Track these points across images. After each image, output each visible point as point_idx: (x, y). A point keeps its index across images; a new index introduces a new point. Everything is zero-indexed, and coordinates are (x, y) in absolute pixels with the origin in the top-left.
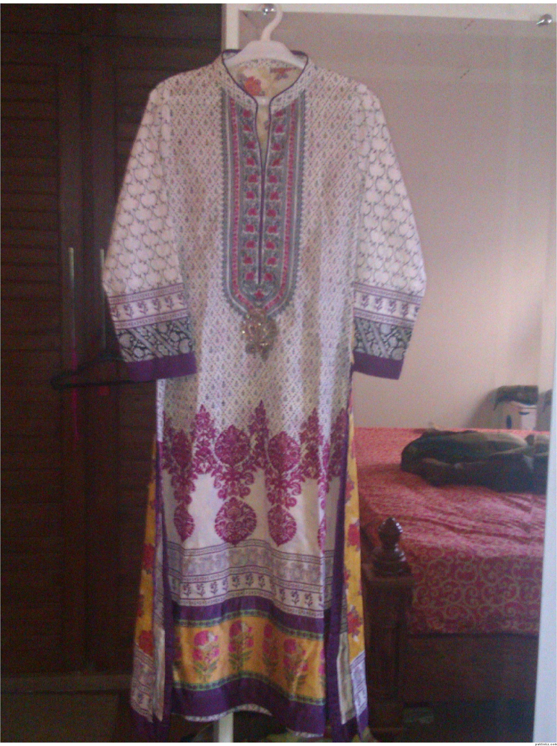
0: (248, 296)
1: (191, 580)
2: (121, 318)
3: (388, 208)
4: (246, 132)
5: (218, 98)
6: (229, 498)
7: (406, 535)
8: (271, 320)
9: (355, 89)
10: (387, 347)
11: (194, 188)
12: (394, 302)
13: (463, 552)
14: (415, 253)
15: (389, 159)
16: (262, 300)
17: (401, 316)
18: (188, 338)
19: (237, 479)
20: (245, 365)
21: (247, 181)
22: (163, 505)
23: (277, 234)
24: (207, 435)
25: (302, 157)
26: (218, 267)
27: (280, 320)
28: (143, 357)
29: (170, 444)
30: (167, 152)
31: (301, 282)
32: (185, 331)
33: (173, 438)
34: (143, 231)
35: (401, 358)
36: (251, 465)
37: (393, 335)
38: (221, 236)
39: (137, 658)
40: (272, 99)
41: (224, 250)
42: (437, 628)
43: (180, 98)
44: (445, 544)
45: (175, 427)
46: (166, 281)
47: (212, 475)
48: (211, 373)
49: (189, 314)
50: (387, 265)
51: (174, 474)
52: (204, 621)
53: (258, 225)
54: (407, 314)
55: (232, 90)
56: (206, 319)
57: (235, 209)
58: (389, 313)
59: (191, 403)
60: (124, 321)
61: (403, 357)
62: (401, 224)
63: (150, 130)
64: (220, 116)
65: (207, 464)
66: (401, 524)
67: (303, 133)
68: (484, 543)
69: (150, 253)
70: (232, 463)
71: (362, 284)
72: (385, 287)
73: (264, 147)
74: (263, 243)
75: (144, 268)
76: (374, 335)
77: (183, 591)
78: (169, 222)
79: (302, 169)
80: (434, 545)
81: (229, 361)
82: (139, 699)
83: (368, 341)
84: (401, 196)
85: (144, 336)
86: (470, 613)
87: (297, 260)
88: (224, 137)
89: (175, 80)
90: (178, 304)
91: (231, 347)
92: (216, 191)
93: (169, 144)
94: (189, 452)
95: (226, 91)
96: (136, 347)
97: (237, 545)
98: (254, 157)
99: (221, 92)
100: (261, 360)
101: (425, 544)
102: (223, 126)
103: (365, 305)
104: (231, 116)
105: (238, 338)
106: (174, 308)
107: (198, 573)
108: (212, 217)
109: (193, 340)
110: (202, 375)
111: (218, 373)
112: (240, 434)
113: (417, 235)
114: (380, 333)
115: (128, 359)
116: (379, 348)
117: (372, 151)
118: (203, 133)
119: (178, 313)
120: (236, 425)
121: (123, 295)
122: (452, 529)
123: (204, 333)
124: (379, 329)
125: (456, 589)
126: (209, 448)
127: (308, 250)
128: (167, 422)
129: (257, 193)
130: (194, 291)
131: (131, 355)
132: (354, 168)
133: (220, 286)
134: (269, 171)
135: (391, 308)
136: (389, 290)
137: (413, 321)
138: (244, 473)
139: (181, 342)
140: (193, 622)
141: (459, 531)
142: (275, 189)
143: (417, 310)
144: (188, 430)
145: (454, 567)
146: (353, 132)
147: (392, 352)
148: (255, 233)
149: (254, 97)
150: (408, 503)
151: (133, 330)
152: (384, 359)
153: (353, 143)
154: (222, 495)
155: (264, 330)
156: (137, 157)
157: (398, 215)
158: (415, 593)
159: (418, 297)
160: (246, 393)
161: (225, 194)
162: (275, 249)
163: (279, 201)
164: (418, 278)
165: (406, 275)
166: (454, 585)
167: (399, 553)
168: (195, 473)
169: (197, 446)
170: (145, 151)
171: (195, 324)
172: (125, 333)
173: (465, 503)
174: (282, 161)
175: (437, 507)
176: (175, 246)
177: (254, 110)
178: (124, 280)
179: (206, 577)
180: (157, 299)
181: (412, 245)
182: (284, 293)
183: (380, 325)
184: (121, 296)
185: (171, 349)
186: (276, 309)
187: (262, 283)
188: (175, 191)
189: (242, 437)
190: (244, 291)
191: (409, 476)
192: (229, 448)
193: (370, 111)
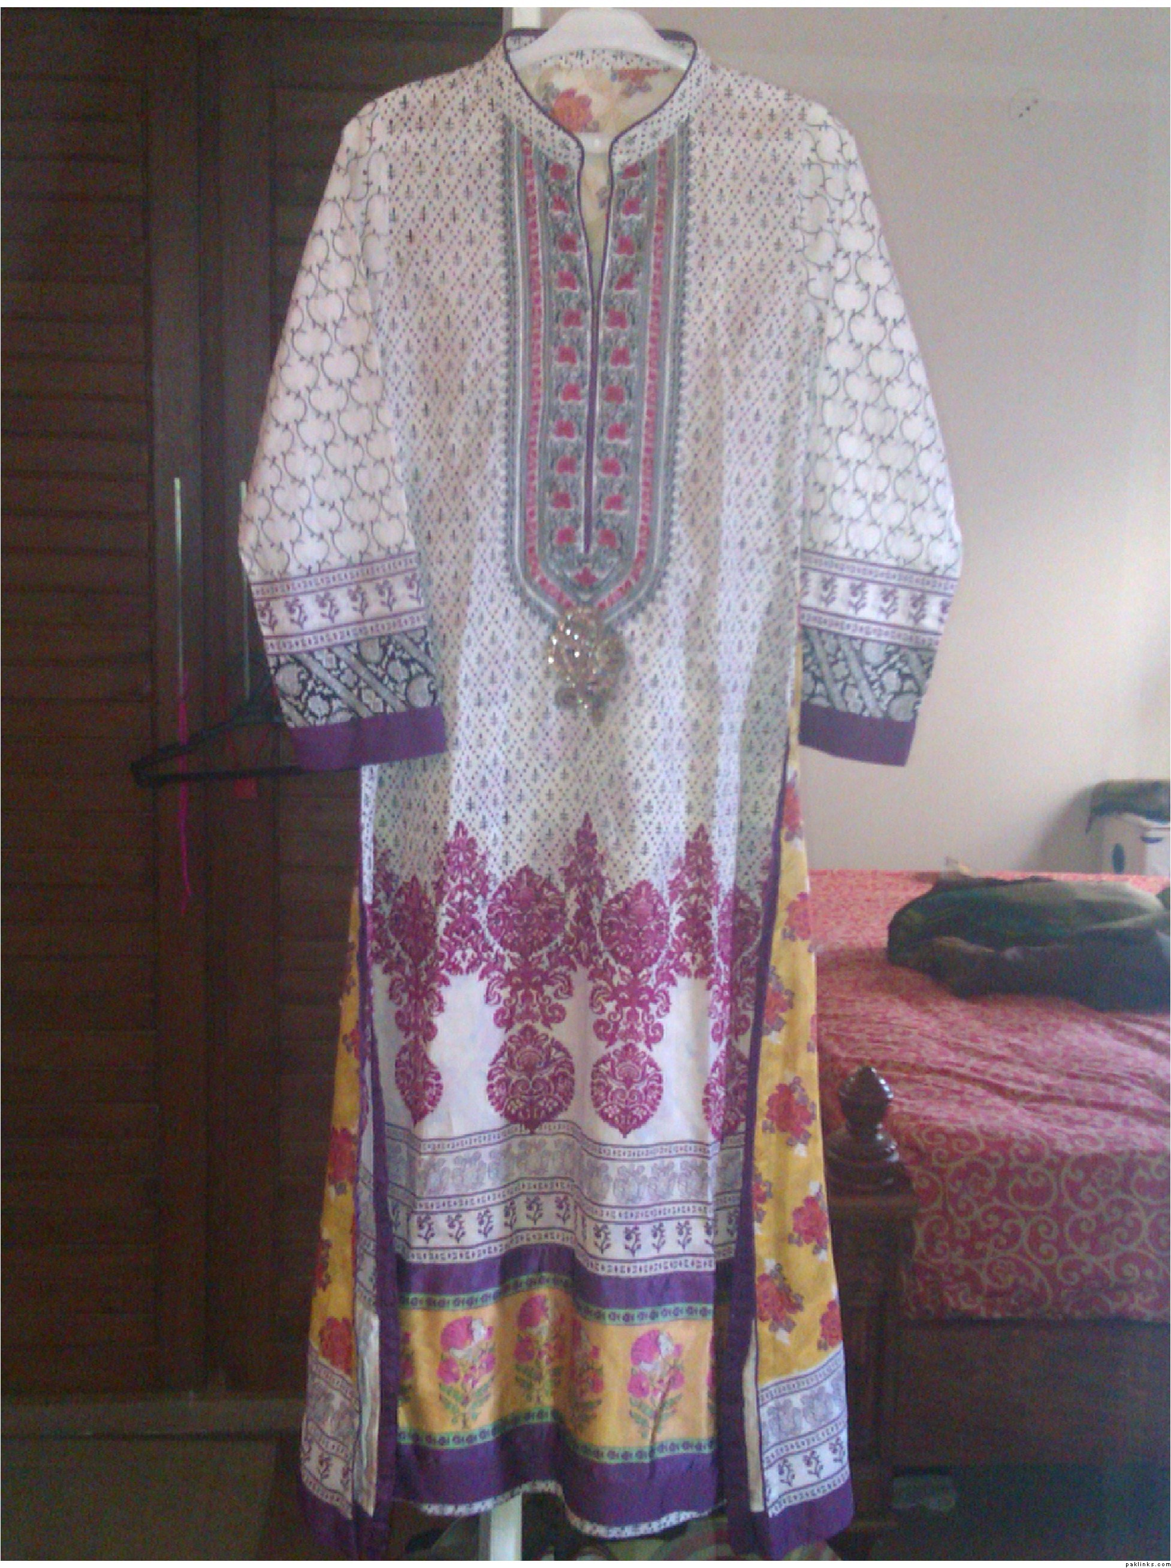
0: (563, 579)
1: (434, 1205)
2: (278, 630)
3: (878, 381)
4: (558, 213)
5: (496, 137)
6: (518, 1027)
7: (901, 1104)
8: (613, 632)
9: (802, 116)
10: (878, 692)
11: (441, 340)
12: (892, 593)
13: (1024, 1142)
14: (939, 482)
15: (877, 273)
16: (592, 589)
17: (910, 623)
18: (427, 672)
19: (538, 986)
20: (554, 734)
21: (561, 322)
22: (373, 1043)
23: (626, 442)
24: (471, 890)
25: (682, 269)
26: (493, 515)
27: (633, 633)
28: (327, 716)
29: (386, 909)
30: (380, 258)
31: (680, 549)
32: (422, 659)
33: (393, 894)
34: (328, 437)
35: (909, 717)
36: (567, 956)
37: (892, 667)
38: (502, 447)
39: (317, 1380)
40: (616, 140)
41: (509, 479)
42: (966, 1306)
43: (411, 139)
44: (987, 1125)
45: (397, 871)
46: (380, 546)
47: (481, 977)
48: (481, 752)
49: (432, 621)
50: (876, 509)
51: (397, 974)
52: (464, 1297)
53: (584, 421)
54: (923, 616)
55: (525, 120)
56: (468, 631)
57: (532, 384)
58: (882, 618)
59: (435, 817)
60: (286, 636)
61: (915, 712)
62: (906, 415)
63: (343, 212)
64: (498, 178)
65: (470, 952)
66: (889, 1080)
67: (685, 215)
68: (1070, 1121)
69: (343, 486)
70: (525, 950)
71: (821, 554)
72: (873, 558)
73: (597, 246)
74: (595, 461)
75: (332, 519)
76: (847, 666)
77: (415, 1230)
78: (387, 415)
79: (681, 296)
80: (960, 1126)
81: (518, 725)
82: (322, 1469)
83: (836, 681)
84: (906, 355)
85: (329, 671)
86: (1038, 1274)
87: (669, 500)
88: (508, 224)
89: (400, 98)
90: (405, 599)
91: (525, 695)
92: (490, 348)
93: (385, 242)
94: (431, 927)
95: (513, 121)
96: (312, 693)
97: (537, 1130)
98: (575, 269)
99: (500, 123)
100: (589, 724)
101: (942, 1124)
102: (506, 198)
103: (828, 601)
104: (522, 179)
105: (539, 673)
106: (396, 607)
107: (451, 1191)
108: (483, 404)
109: (439, 679)
110: (459, 756)
111: (495, 751)
112: (544, 885)
113: (939, 443)
114: (862, 662)
115: (296, 721)
116: (861, 697)
117: (841, 255)
118: (463, 216)
119: (406, 617)
120: (534, 866)
121: (284, 578)
122: (1001, 1091)
123: (462, 661)
124: (859, 654)
125: (1010, 1221)
126: (475, 916)
127: (695, 477)
128: (382, 859)
129: (580, 350)
130: (441, 569)
131: (302, 713)
132: (799, 294)
133: (498, 557)
134: (609, 302)
135: (886, 605)
136: (881, 566)
137: (937, 634)
138: (551, 974)
139: (414, 683)
140: (438, 1298)
141: (1014, 1097)
142: (621, 343)
143: (944, 608)
144: (427, 878)
145: (1005, 1173)
146: (798, 212)
147: (888, 705)
148: (578, 439)
149: (577, 134)
150: (904, 1033)
151: (305, 656)
152: (871, 720)
153: (797, 235)
154: (505, 1020)
155: (597, 655)
156: (315, 270)
157: (901, 396)
158: (919, 1231)
159: (949, 579)
160: (557, 796)
161: (511, 351)
162: (622, 476)
163: (632, 366)
164: (946, 537)
165: (920, 529)
166: (1003, 1214)
167: (885, 1144)
168: (444, 972)
169: (449, 913)
170: (333, 257)
171: (444, 642)
172: (288, 663)
173: (1029, 1035)
174: (638, 278)
175: (966, 1043)
176: (399, 469)
177: (575, 164)
178: (287, 547)
179: (469, 1198)
180: (359, 588)
181: (932, 464)
182: (642, 572)
183: (862, 645)
184: (278, 581)
185: (389, 699)
186: (624, 609)
187: (592, 551)
188: (401, 346)
189: (548, 894)
190: (552, 569)
191: (905, 974)
192: (519, 917)
193: (835, 164)
